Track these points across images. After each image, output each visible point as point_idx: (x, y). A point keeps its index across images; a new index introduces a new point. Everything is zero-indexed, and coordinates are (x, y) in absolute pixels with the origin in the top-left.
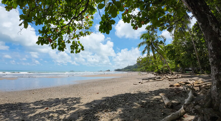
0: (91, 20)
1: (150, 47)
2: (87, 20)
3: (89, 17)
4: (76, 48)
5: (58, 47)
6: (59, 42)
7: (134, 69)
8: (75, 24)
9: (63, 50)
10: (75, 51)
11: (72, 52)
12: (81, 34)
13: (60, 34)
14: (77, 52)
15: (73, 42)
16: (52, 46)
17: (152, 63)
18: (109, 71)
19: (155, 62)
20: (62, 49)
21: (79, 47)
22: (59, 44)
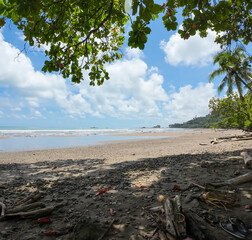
0: (120, 34)
1: (234, 79)
2: (115, 35)
3: (118, 30)
4: (98, 77)
5: (71, 76)
6: (73, 69)
7: (207, 124)
8: (96, 43)
9: (79, 82)
10: (96, 82)
11: (92, 84)
12: (106, 58)
13: (74, 58)
14: (99, 84)
15: (93, 68)
16: (63, 73)
17: (239, 109)
18: (159, 127)
19: (244, 106)
20: (77, 79)
21: (103, 75)
22: (73, 72)
